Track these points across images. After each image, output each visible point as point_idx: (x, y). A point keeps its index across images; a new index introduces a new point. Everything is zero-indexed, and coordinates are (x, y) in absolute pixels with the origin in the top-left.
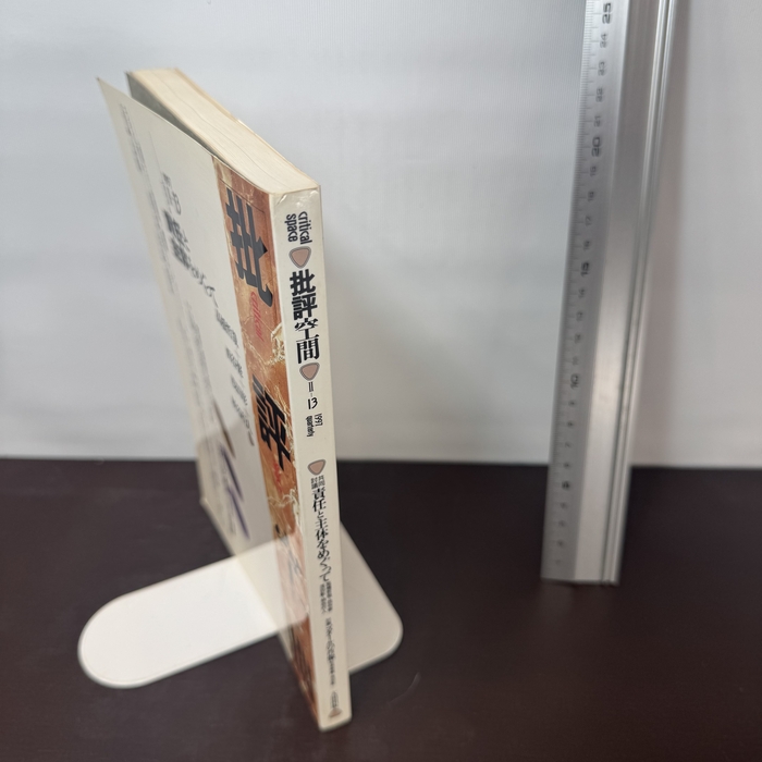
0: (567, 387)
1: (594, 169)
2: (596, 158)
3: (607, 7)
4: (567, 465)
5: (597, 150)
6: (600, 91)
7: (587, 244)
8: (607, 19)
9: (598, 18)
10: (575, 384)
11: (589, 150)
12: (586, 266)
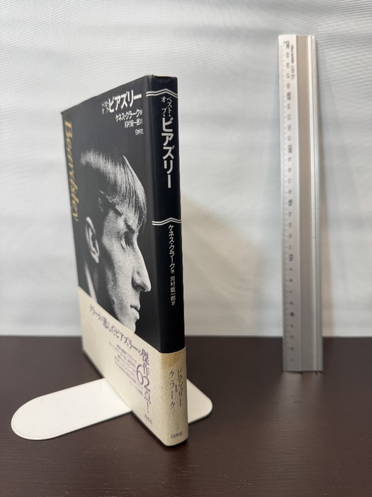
0: (287, 261)
1: (290, 159)
2: (290, 155)
3: (289, 94)
4: (291, 303)
5: (290, 151)
6: (289, 126)
7: (290, 192)
8: (289, 98)
9: (286, 98)
10: (291, 259)
11: (287, 151)
12: (291, 201)
